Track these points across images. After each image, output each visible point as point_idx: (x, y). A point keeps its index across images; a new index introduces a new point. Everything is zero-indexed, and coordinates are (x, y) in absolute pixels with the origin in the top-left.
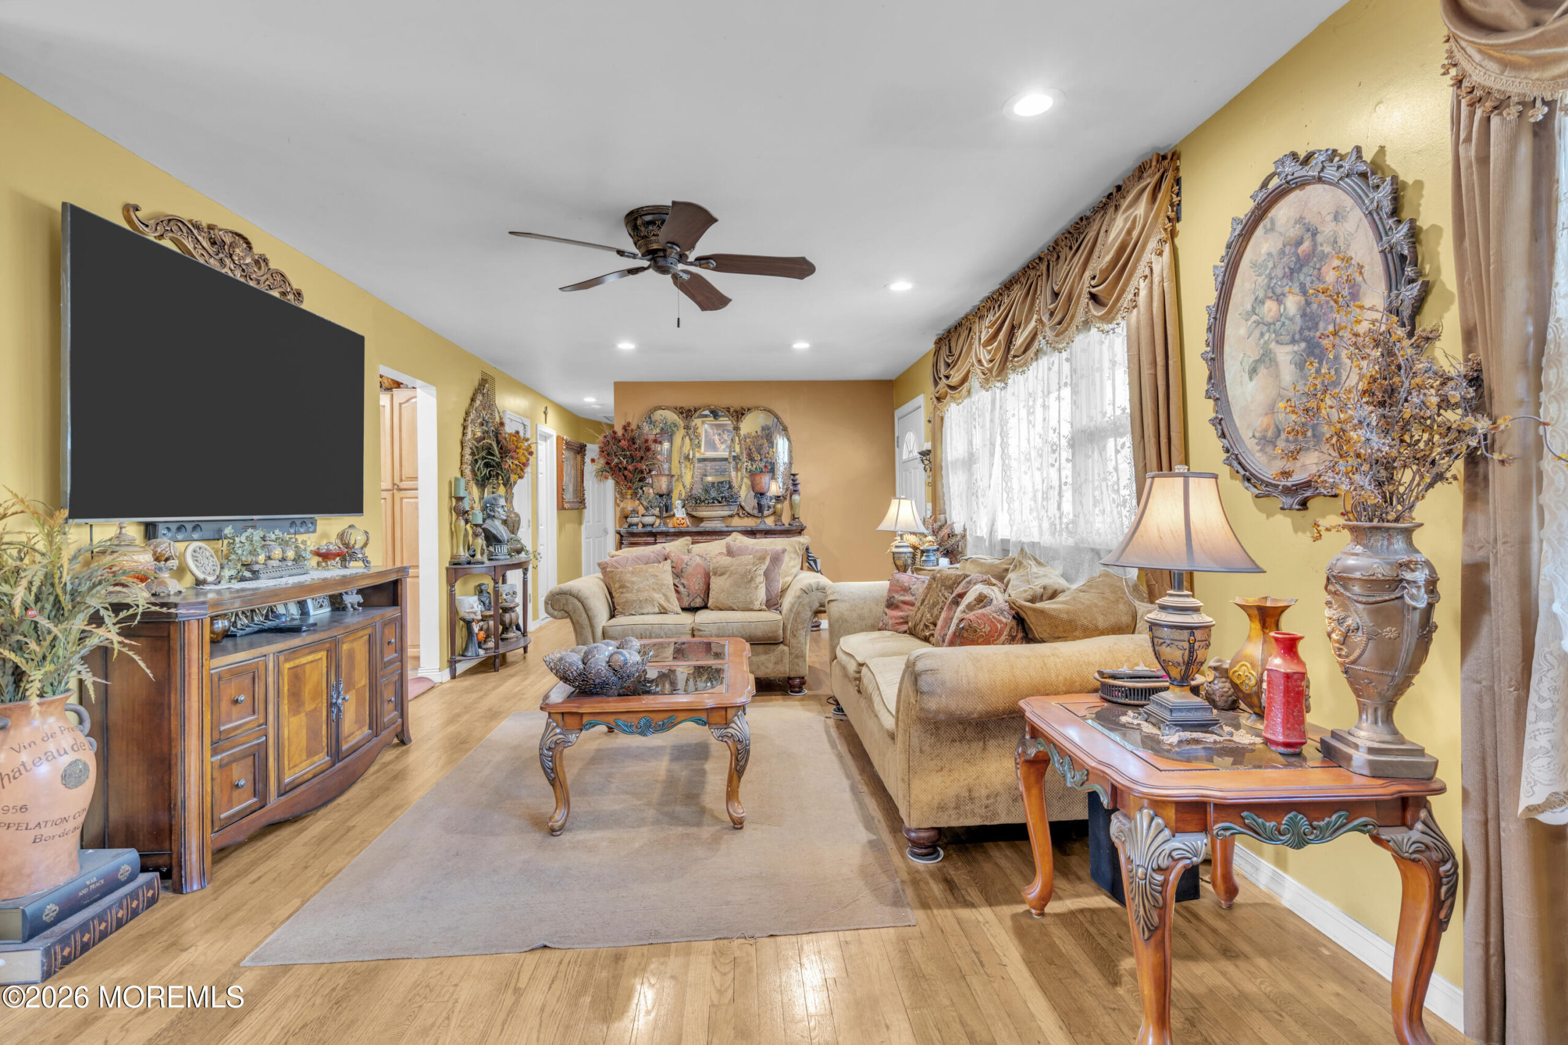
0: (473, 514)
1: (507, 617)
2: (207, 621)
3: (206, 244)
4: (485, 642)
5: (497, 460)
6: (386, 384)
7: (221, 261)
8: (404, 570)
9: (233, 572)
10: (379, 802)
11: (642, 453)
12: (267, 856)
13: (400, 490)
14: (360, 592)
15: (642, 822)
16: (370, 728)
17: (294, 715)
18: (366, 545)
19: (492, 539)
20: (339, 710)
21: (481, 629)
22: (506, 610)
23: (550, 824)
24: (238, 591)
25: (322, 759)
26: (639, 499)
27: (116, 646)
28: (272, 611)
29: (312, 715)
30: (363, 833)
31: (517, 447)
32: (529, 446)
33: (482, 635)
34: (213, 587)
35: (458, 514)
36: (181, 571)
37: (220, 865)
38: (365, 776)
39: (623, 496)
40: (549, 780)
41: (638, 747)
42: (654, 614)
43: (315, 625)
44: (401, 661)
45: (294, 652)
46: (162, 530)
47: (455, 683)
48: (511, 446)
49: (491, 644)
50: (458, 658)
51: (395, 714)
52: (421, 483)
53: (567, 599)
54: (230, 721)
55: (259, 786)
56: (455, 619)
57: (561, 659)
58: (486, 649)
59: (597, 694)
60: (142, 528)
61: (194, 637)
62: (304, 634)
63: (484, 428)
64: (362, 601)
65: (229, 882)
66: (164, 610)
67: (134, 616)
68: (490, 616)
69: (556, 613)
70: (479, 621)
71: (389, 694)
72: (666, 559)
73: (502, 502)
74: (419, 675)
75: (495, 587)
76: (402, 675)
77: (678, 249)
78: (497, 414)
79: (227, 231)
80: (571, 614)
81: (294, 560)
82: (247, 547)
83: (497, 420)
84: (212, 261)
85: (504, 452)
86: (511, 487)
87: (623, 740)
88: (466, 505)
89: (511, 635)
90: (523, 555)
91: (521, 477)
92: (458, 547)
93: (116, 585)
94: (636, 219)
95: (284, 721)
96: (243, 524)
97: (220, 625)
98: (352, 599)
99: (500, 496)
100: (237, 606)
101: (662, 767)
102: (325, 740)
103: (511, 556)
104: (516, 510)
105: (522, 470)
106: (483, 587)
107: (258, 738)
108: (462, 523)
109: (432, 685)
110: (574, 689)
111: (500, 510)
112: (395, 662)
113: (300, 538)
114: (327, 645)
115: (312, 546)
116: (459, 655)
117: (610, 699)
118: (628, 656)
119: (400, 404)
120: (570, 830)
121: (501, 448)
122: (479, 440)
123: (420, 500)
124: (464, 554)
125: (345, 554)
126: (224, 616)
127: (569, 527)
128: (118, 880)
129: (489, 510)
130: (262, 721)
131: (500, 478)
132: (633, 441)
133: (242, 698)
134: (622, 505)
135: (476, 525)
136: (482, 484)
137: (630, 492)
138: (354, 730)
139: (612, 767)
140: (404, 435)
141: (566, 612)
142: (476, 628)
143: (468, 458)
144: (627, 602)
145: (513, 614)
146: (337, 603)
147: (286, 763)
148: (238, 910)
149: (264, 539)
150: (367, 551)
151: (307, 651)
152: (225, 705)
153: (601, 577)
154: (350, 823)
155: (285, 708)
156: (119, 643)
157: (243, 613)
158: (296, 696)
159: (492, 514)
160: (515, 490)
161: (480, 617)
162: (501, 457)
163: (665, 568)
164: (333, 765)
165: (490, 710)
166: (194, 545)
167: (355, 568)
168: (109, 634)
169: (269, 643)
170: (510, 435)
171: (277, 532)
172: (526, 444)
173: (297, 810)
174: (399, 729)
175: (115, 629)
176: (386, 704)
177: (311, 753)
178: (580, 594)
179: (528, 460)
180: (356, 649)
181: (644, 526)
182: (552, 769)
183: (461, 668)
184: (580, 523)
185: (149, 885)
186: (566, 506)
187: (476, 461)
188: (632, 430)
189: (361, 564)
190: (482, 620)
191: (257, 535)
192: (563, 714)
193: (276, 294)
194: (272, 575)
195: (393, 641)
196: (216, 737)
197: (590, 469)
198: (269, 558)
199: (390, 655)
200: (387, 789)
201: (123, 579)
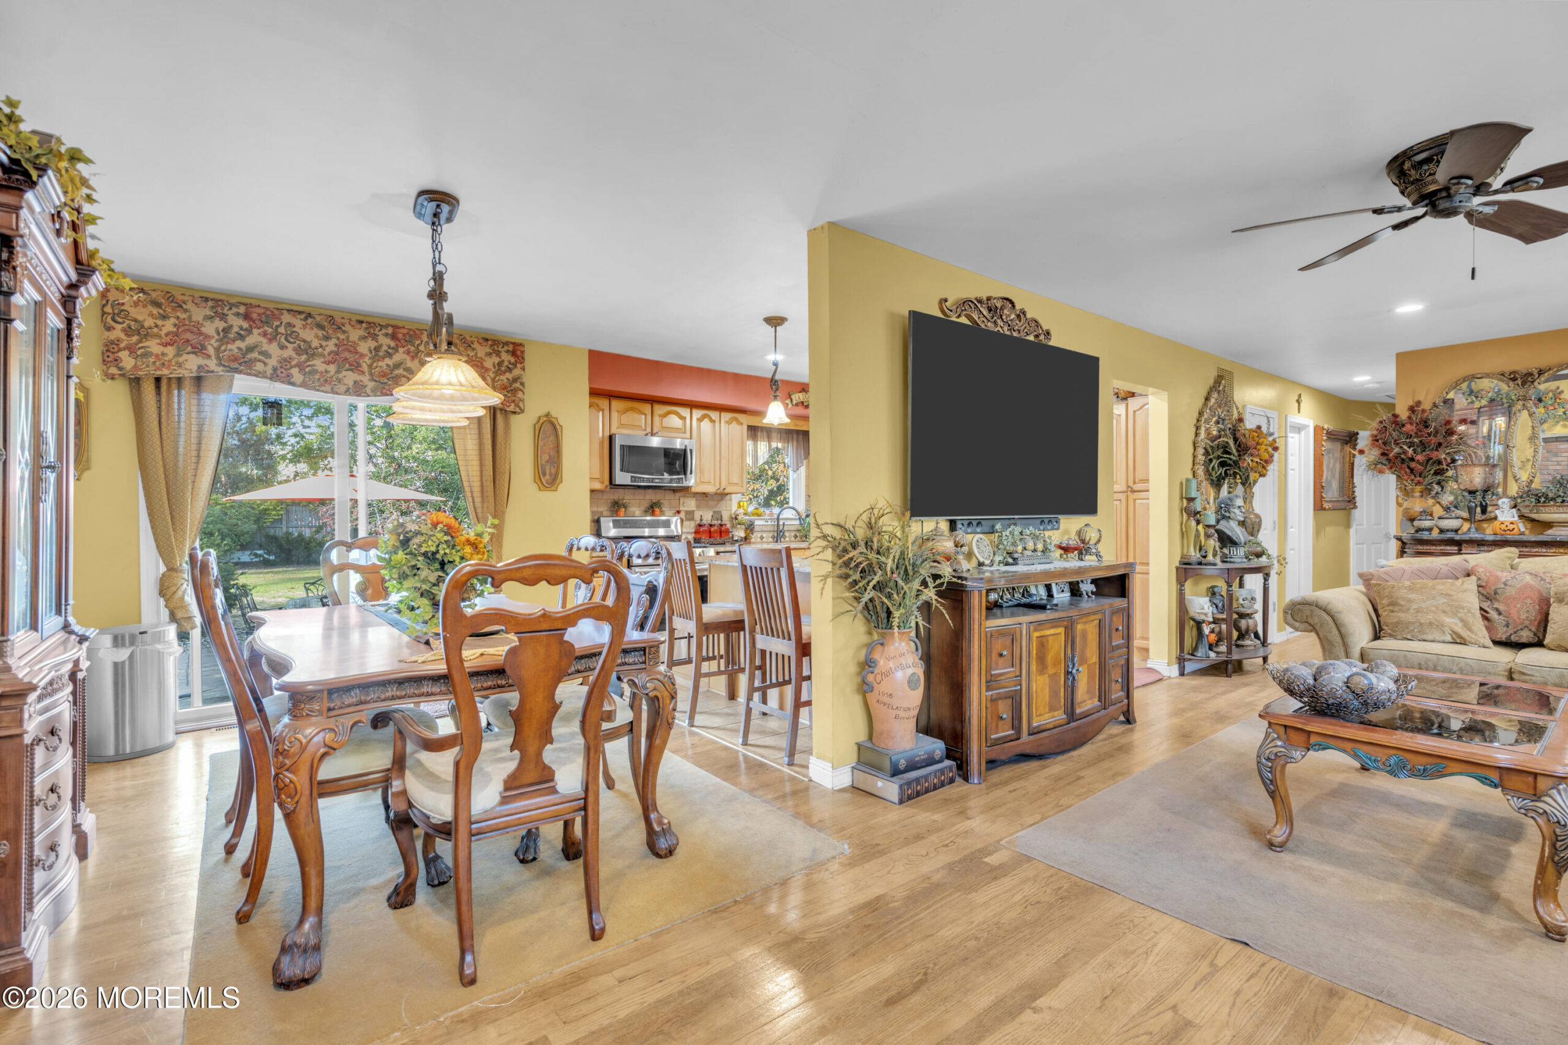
0: (1204, 515)
1: (1243, 623)
2: (984, 592)
3: (985, 312)
4: (1217, 645)
5: (1234, 458)
6: (1122, 395)
7: (995, 323)
8: (1131, 565)
9: (1001, 558)
10: (1105, 764)
11: (1440, 438)
12: (1019, 778)
13: (1133, 491)
14: (1094, 582)
15: (1394, 878)
16: (1100, 700)
17: (1041, 675)
18: (1099, 541)
19: (1226, 540)
20: (1074, 678)
21: (1212, 631)
22: (1242, 616)
23: (1268, 837)
24: (1004, 572)
25: (1060, 716)
26: (1433, 498)
27: (934, 602)
28: (1027, 592)
29: (1054, 677)
30: (1089, 784)
31: (1258, 444)
32: (1274, 441)
33: (1213, 638)
34: (988, 568)
35: (1189, 515)
36: (970, 555)
37: (992, 772)
38: (1095, 740)
39: (1407, 493)
40: (1268, 791)
41: (1402, 796)
42: (1444, 642)
43: (1057, 605)
44: (1128, 648)
45: (1040, 624)
46: (959, 526)
47: (1184, 680)
48: (1251, 443)
49: (1223, 648)
50: (1187, 656)
51: (1122, 694)
52: (1152, 485)
53: (1312, 611)
54: (998, 669)
55: (1016, 723)
56: (1184, 617)
57: (1286, 670)
58: (1218, 653)
59: (1332, 716)
60: (948, 523)
61: (976, 604)
62: (1048, 611)
63: (1220, 426)
64: (1095, 590)
65: (996, 785)
66: (959, 581)
67: (943, 583)
68: (1223, 620)
69: (1297, 624)
70: (1210, 623)
71: (1116, 675)
72: (1468, 575)
73: (1239, 502)
74: (1149, 666)
75: (1228, 591)
76: (1128, 660)
77: (1470, 182)
78: (1235, 408)
79: (998, 298)
80: (1317, 628)
81: (1043, 551)
82: (1010, 539)
83: (1236, 416)
84: (989, 324)
85: (1243, 449)
86: (1251, 486)
87: (1381, 781)
88: (1198, 506)
89: (1247, 642)
90: (1264, 559)
91: (1262, 475)
92: (1188, 547)
93: (934, 561)
94: (1403, 163)
95: (1033, 677)
96: (1007, 522)
97: (993, 596)
98: (1087, 587)
99: (1236, 496)
100: (1002, 583)
101: (1437, 828)
102: (1062, 700)
103: (1250, 560)
104: (1257, 511)
105: (1264, 467)
106: (1216, 590)
107: (1015, 686)
108: (1193, 523)
109: (1160, 677)
110: (1302, 705)
111: (1237, 511)
112: (1121, 648)
113: (1047, 533)
114: (1065, 623)
115: (1056, 541)
116: (1189, 654)
117: (1349, 724)
118: (1374, 681)
119: (1135, 412)
120: (1291, 851)
121: (1239, 446)
122: (1213, 439)
123: (1151, 502)
124: (1194, 554)
125: (1082, 549)
126: (994, 590)
127: (1331, 531)
128: (934, 758)
129: (1224, 510)
130: (1018, 673)
131: (1238, 477)
132: (1425, 423)
133: (1005, 653)
134: (1406, 505)
135: (1209, 526)
136: (1217, 484)
137: (1418, 488)
138: (1086, 701)
139: (1360, 807)
140: (1137, 441)
141: (1310, 624)
142: (1206, 630)
143: (1201, 458)
144: (1398, 623)
145: (1250, 621)
146: (1075, 590)
147: (1034, 710)
148: (1000, 806)
149: (1021, 533)
150: (1100, 547)
151: (1050, 625)
152: (994, 655)
153: (1364, 590)
154: (1081, 774)
155: (1034, 668)
156: (936, 600)
157: (1008, 590)
158: (1041, 659)
159: (1227, 514)
160: (1256, 489)
161: (1211, 620)
162: (1239, 455)
163: (1466, 586)
164: (1069, 723)
165: (1217, 713)
166: (978, 536)
167: (1090, 560)
168: (930, 594)
169: (1024, 614)
170: (1251, 431)
171: (1031, 528)
172: (1271, 439)
173: (1042, 750)
174: (1125, 709)
175: (933, 591)
176: (1113, 683)
177: (1052, 708)
178: (1330, 607)
179: (1272, 456)
180: (1088, 630)
181: (1442, 531)
182: (1271, 781)
183: (1190, 667)
184: (1348, 526)
185: (950, 768)
186: (1326, 505)
187: (1211, 460)
188: (1423, 411)
189: (1094, 558)
190: (1214, 622)
191: (1017, 530)
192: (1285, 726)
193: (1031, 338)
194: (1027, 562)
195: (1120, 628)
196: (989, 678)
197: (1361, 462)
198: (1025, 549)
199: (1118, 641)
200: (1112, 756)
201: (938, 558)
